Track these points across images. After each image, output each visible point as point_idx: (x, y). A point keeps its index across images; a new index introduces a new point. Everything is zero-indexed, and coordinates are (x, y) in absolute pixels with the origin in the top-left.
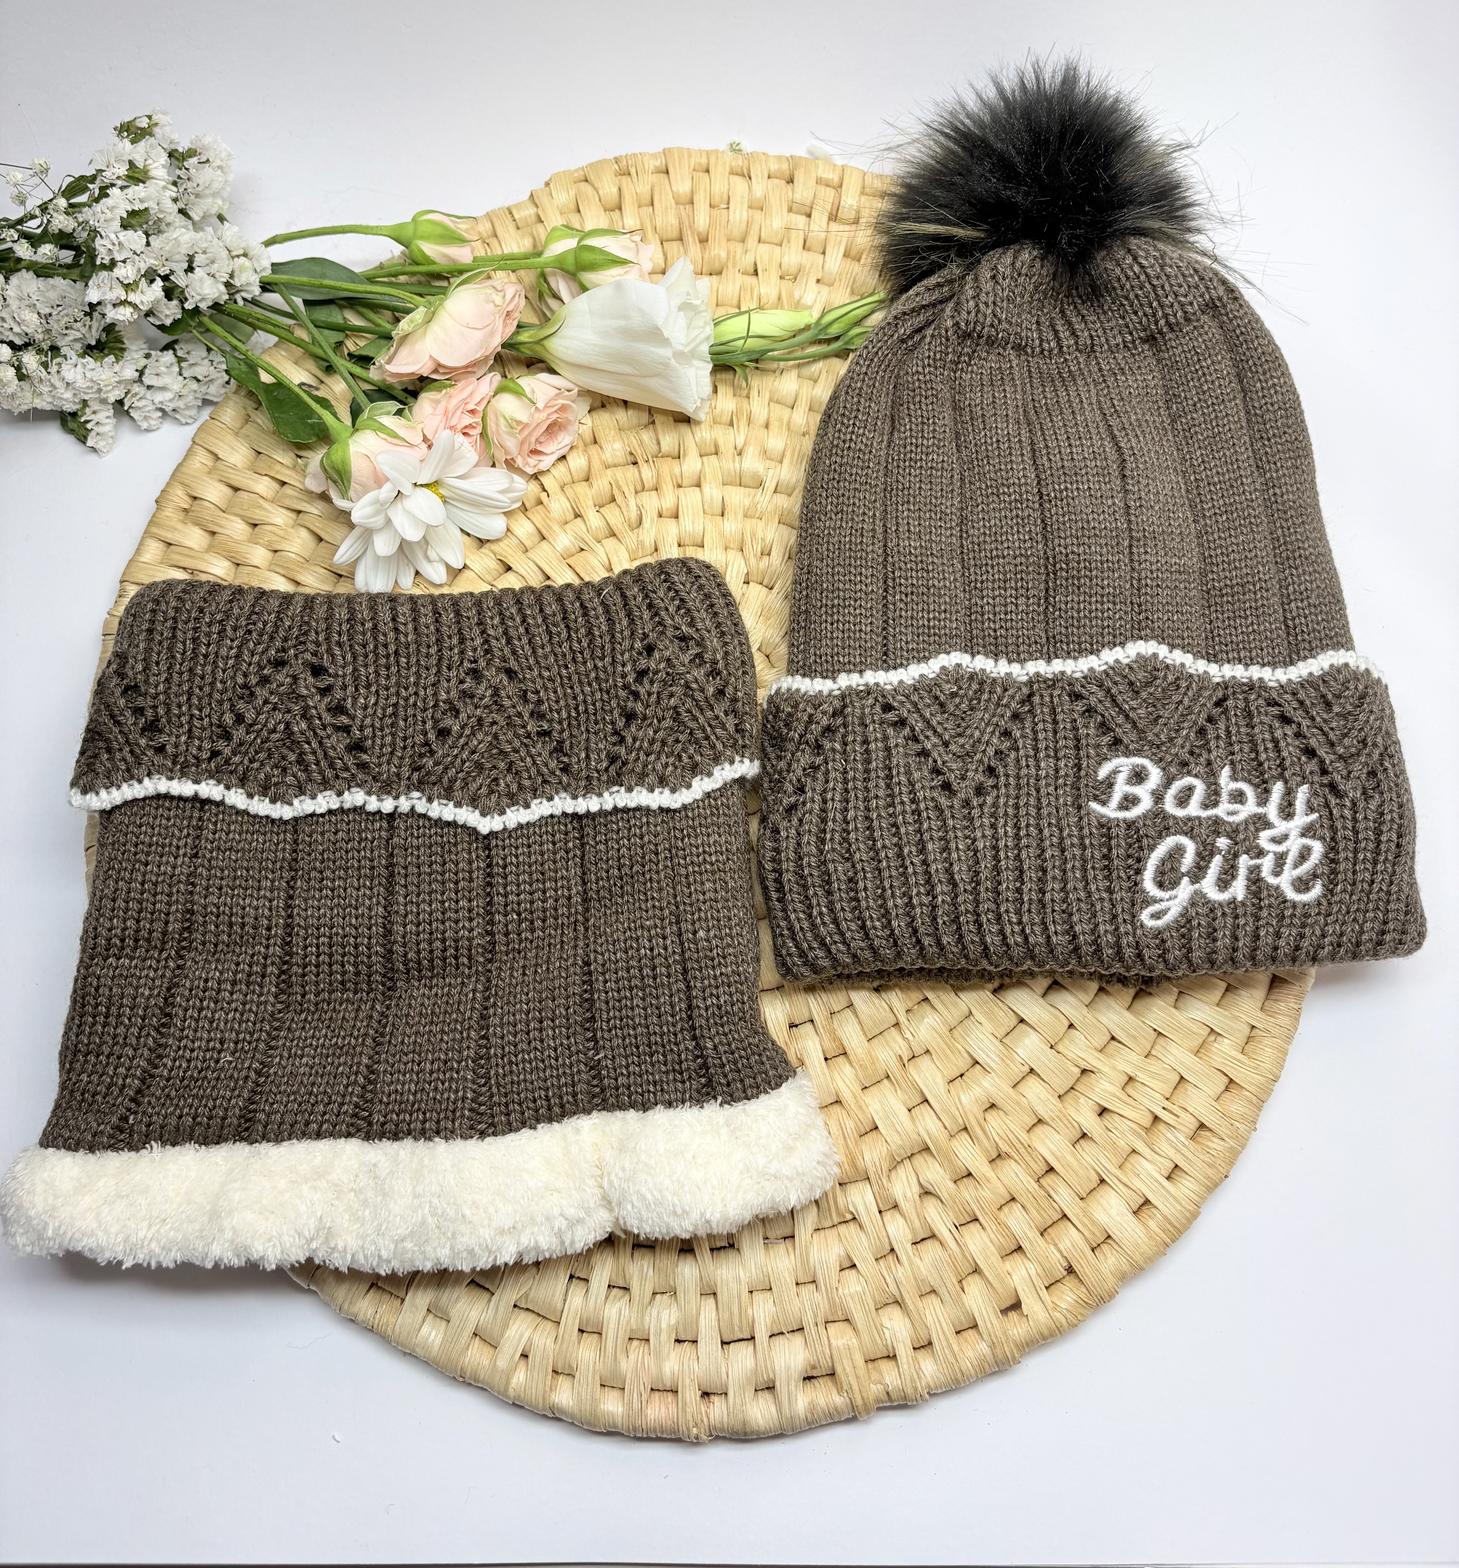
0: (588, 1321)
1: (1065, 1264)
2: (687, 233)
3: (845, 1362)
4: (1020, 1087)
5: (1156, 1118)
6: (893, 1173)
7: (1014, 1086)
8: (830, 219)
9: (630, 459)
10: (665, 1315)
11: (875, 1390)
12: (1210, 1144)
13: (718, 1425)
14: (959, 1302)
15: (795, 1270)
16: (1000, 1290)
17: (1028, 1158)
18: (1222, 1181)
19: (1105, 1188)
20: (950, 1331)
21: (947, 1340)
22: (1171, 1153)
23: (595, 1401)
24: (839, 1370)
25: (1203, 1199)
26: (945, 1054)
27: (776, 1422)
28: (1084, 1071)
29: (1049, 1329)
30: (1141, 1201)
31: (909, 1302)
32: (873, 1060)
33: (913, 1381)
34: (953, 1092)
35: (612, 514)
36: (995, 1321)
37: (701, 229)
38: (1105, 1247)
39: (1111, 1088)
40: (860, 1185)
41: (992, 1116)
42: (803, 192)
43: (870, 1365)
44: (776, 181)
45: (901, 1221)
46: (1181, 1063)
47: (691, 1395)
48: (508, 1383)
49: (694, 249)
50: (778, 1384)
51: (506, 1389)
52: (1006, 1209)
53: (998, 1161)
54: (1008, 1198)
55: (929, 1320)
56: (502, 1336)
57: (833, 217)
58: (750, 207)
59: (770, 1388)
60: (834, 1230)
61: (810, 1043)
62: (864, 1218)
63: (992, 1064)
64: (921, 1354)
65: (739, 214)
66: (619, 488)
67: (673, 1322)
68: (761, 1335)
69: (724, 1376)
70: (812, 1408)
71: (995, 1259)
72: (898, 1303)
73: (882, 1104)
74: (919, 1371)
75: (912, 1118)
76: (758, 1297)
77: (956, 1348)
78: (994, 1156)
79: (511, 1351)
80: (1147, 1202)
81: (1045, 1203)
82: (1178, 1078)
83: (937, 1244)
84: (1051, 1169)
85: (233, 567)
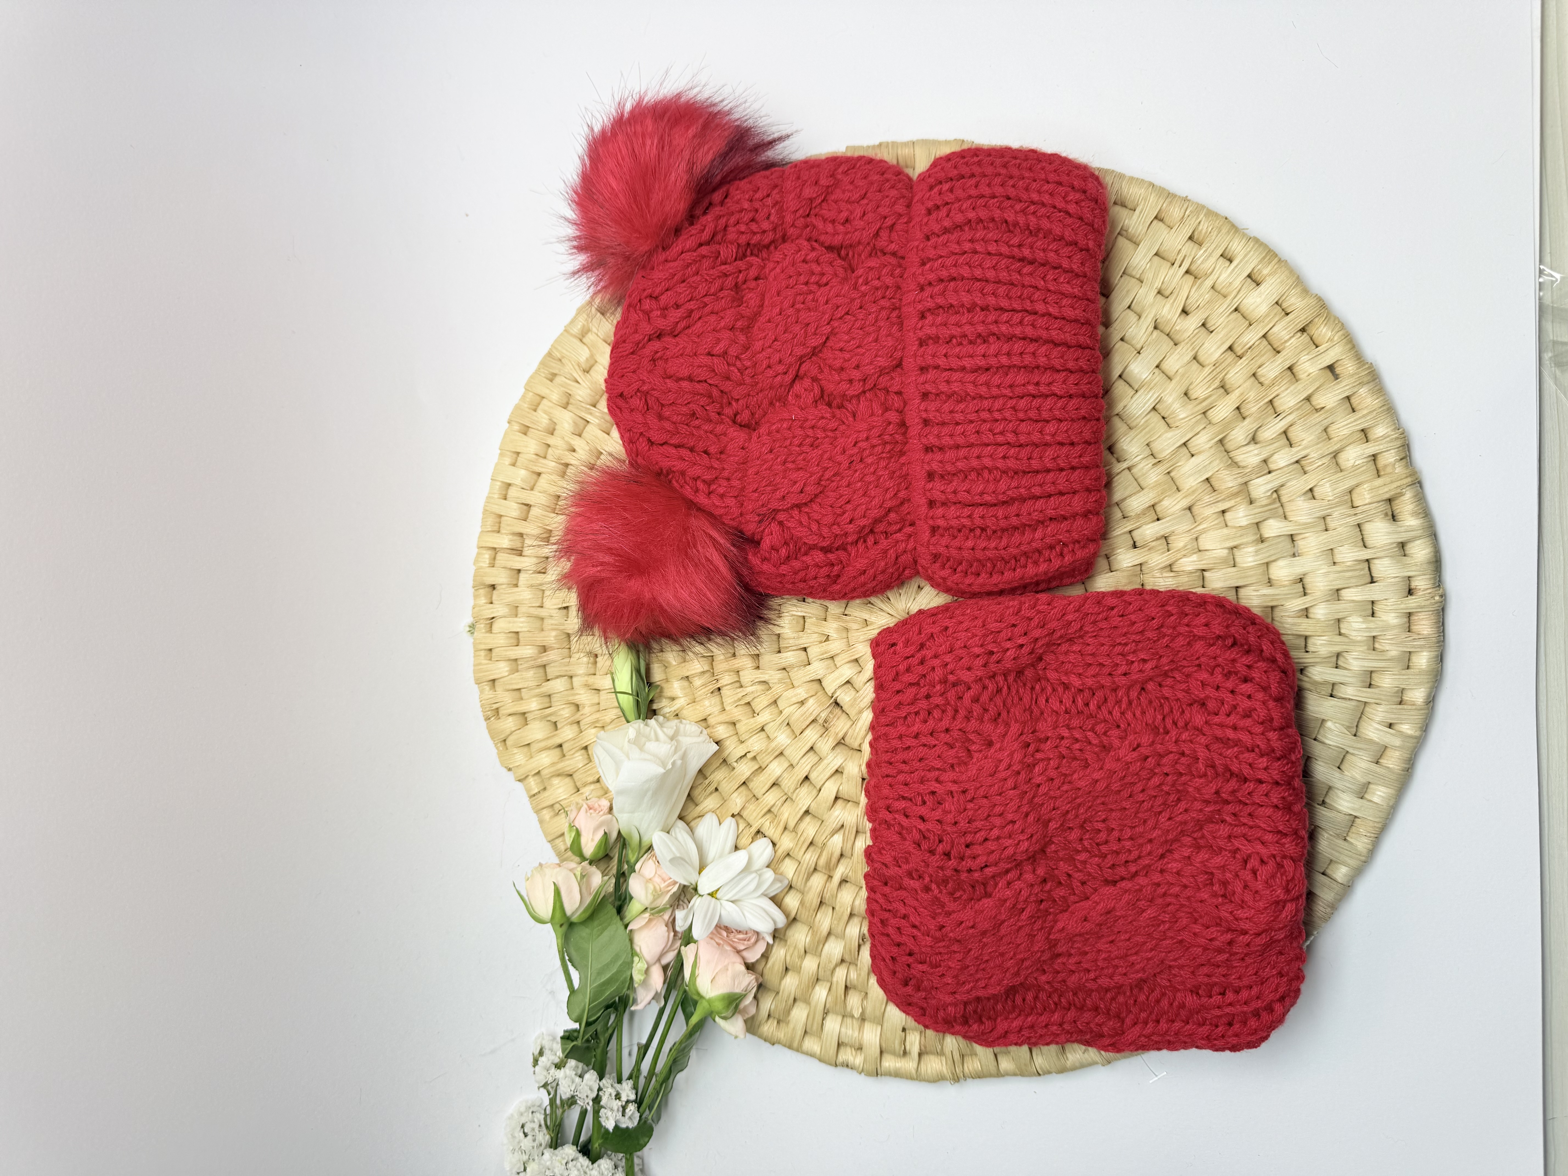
0: (1363, 682)
1: (1299, 334)
2: (540, 662)
3: (1380, 492)
4: (1171, 374)
5: (1187, 272)
6: (1241, 464)
7: (1170, 378)
8: (521, 555)
9: (716, 693)
10: (1356, 626)
11: (1399, 469)
12: (1204, 231)
13: (1432, 582)
14: (1332, 411)
15: (1317, 532)
16: (1322, 381)
17: (1223, 365)
18: (1230, 222)
19: (1241, 307)
20: (1353, 417)
21: (1360, 418)
22: (1212, 260)
23: (1421, 673)
24: (1387, 496)
25: (1244, 235)
26: (1149, 432)
27: (1427, 539)
28: (1155, 328)
29: (1347, 344)
30: (1249, 280)
31: (1335, 448)
32: (1158, 484)
33: (1392, 441)
34: (1177, 424)
35: (760, 703)
36: (1344, 384)
37: (536, 651)
38: (1285, 305)
39: (1168, 306)
40: (1251, 488)
41: (1194, 394)
42: (500, 577)
43: (1382, 473)
44: (494, 598)
45: (1276, 457)
46: (1144, 256)
47: (1412, 603)
48: (1411, 737)
49: (552, 655)
50: (1400, 540)
51: (1416, 738)
52: (1262, 380)
53: (1227, 387)
54: (1253, 378)
55: (1346, 432)
56: (1378, 744)
57: (519, 552)
58: (516, 616)
59: (1402, 545)
60: (1285, 505)
61: (1148, 532)
62: (1275, 484)
63: (1155, 396)
64: (1371, 436)
65: (520, 624)
66: (739, 700)
67: (1360, 620)
68: (1365, 554)
69: (1397, 579)
70: (1415, 514)
71: (1299, 386)
72: (1335, 455)
73: (1190, 476)
74: (1384, 437)
75: (1200, 453)
76: (1338, 558)
77: (1365, 412)
78: (1222, 390)
79: (1389, 736)
80: (1249, 276)
81: (1256, 351)
82: (1156, 257)
83: (1291, 429)
84: (1230, 348)
85: (820, 983)
